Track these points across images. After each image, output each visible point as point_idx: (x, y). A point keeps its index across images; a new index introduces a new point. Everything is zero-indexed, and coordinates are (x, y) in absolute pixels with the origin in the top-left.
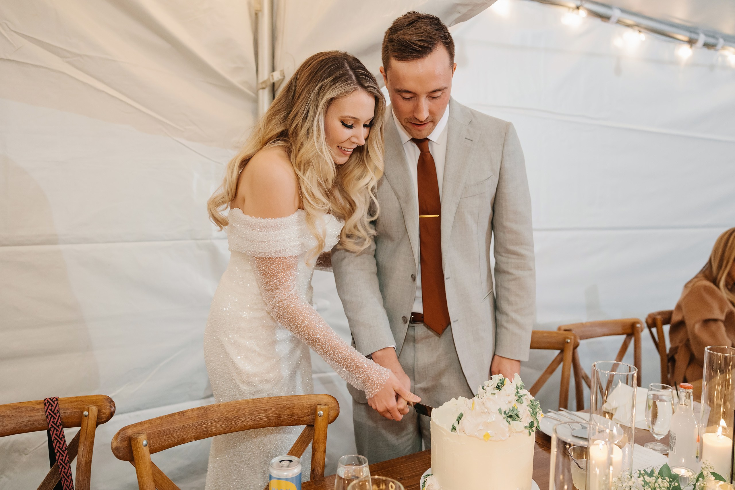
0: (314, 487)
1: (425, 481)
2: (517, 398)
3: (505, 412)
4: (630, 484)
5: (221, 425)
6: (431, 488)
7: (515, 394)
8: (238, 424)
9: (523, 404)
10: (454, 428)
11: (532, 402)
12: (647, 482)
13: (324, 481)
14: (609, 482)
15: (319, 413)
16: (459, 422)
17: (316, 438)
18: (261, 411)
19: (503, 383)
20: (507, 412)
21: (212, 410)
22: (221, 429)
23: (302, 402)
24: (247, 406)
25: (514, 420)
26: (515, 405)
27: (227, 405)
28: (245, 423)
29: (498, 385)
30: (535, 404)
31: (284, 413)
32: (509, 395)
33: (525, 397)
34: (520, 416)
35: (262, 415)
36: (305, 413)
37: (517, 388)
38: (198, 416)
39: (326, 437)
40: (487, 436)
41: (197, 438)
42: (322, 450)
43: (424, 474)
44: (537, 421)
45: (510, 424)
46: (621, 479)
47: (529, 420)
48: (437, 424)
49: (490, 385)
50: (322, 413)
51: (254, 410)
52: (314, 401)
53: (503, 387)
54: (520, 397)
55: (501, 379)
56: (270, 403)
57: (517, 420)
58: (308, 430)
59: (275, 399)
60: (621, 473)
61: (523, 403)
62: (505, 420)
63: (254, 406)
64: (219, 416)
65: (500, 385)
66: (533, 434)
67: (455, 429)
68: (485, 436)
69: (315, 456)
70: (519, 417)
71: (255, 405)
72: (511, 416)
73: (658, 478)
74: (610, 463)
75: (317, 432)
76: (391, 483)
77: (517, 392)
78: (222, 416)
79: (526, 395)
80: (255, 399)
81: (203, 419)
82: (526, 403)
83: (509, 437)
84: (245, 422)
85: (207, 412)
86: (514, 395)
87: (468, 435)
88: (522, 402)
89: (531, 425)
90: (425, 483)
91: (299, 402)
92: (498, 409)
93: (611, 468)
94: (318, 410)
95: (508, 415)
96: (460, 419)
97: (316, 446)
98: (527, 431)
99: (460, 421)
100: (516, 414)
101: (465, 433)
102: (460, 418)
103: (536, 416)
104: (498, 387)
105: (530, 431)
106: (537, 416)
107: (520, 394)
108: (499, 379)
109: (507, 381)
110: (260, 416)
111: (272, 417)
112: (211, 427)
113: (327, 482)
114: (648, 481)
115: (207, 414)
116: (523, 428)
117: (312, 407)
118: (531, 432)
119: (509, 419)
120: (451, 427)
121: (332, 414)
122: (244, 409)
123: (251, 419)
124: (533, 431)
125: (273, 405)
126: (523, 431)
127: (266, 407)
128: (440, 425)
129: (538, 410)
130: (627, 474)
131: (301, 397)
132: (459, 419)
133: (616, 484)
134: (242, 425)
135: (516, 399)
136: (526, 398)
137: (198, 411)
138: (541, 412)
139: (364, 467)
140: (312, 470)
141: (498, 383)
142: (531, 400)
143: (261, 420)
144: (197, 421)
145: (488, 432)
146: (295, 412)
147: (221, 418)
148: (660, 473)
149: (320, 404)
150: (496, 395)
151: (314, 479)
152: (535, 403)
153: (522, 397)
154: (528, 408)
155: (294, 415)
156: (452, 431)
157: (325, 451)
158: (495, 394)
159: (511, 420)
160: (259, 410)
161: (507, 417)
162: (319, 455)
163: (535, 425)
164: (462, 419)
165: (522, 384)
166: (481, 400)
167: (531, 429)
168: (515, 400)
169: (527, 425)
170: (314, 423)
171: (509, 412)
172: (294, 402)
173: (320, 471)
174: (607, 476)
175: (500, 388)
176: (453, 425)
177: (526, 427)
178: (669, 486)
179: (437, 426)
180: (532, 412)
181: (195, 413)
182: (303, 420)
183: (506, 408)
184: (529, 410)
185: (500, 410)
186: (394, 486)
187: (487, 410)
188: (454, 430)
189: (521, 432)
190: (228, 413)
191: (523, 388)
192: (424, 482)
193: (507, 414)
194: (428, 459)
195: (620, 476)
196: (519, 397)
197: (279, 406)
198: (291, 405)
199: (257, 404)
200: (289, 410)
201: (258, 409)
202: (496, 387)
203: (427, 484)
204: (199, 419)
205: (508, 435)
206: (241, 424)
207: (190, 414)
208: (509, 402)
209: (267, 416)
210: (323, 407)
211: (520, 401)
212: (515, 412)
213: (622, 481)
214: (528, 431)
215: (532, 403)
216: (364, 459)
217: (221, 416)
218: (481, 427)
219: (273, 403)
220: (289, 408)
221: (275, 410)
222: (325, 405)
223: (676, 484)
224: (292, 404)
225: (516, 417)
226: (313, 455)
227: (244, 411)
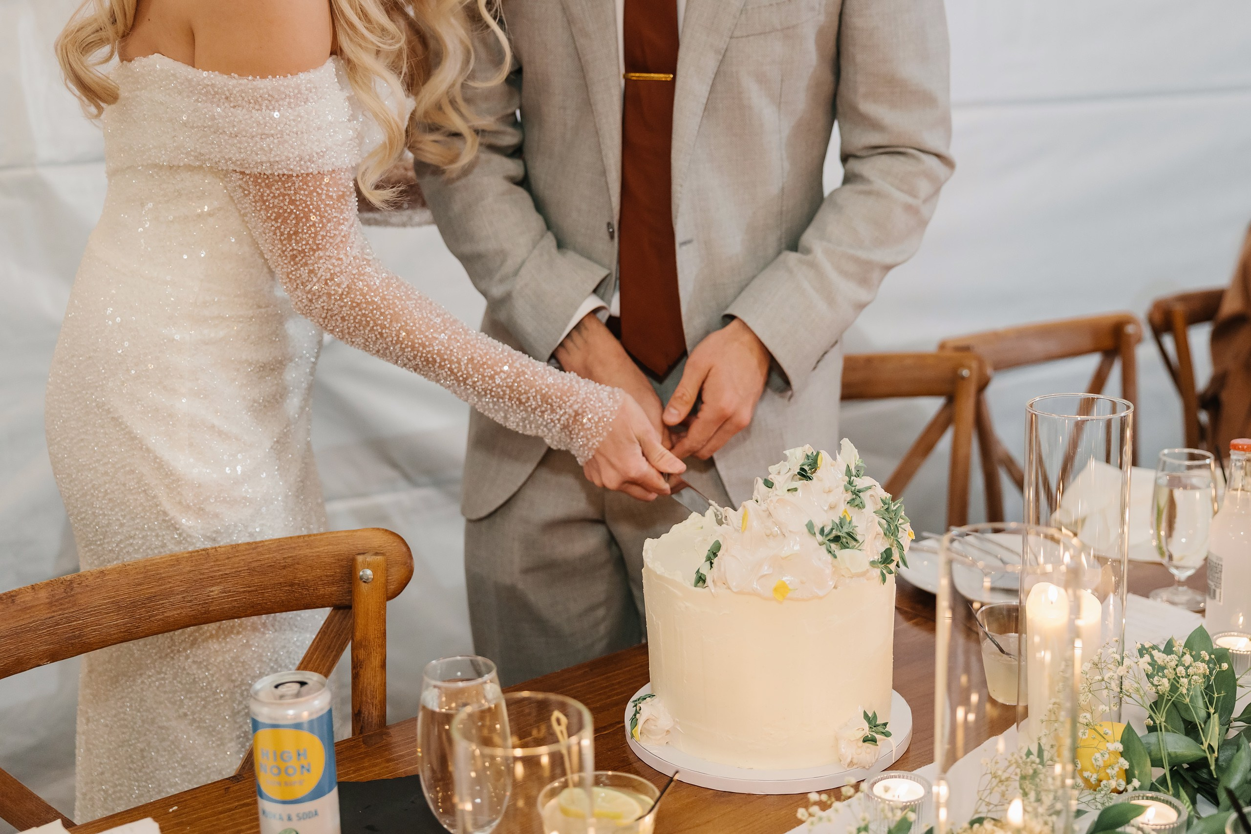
0: (363, 750)
1: (637, 712)
2: (849, 496)
3: (822, 531)
4: (1121, 671)
5: (114, 622)
6: (653, 727)
7: (845, 486)
8: (156, 615)
9: (863, 510)
10: (701, 579)
11: (885, 503)
12: (1159, 666)
13: (387, 734)
14: (1073, 674)
15: (361, 573)
16: (711, 563)
17: (358, 635)
18: (212, 580)
19: (813, 463)
20: (826, 530)
21: (87, 586)
22: (113, 631)
23: (317, 550)
24: (175, 571)
25: (845, 546)
26: (846, 512)
27: (123, 570)
28: (175, 612)
29: (802, 469)
30: (893, 508)
31: (273, 582)
32: (830, 491)
33: (870, 492)
34: (858, 538)
35: (216, 590)
36: (327, 576)
37: (848, 472)
38: (50, 603)
39: (385, 630)
40: (781, 590)
41: (54, 657)
42: (376, 662)
43: (634, 698)
44: (901, 548)
45: (835, 557)
46: (1099, 666)
47: (881, 546)
48: (658, 573)
49: (782, 472)
50: (369, 572)
51: (195, 579)
52: (347, 546)
53: (814, 472)
54: (857, 493)
55: (809, 454)
56: (233, 559)
57: (853, 548)
58: (337, 618)
59: (247, 547)
60: (1099, 651)
61: (864, 507)
62: (823, 549)
63: (193, 568)
64: (104, 599)
65: (806, 468)
66: (891, 579)
67: (704, 581)
68: (776, 590)
69: (361, 679)
70: (856, 540)
71: (196, 565)
72: (837, 539)
73: (1184, 654)
74: (1075, 632)
75: (360, 621)
76: (556, 714)
77: (850, 483)
78: (114, 597)
79: (870, 488)
80: (194, 552)
81: (64, 609)
82: (870, 507)
83: (835, 587)
84: (175, 610)
85: (72, 590)
86: (842, 489)
87: (735, 590)
88: (861, 506)
89: (887, 557)
90: (638, 715)
91: (308, 551)
92: (806, 523)
93: (1078, 643)
94: (359, 566)
95: (831, 537)
96: (715, 555)
97: (362, 654)
98: (876, 572)
99: (715, 561)
100: (849, 534)
101: (729, 588)
102: (713, 553)
103: (897, 536)
104: (803, 475)
105: (885, 572)
106: (899, 536)
107: (857, 488)
108: (804, 456)
109: (824, 458)
110: (212, 591)
111: (244, 592)
112: (87, 627)
113: (396, 737)
114: (1160, 662)
115: (73, 596)
116: (867, 566)
117: (342, 560)
118: (887, 575)
119: (833, 546)
120: (694, 577)
121: (396, 574)
122: (170, 577)
123: (191, 601)
124: (891, 572)
125: (242, 563)
126: (867, 571)
127: (225, 570)
128: (666, 575)
129: (901, 521)
130: (1113, 653)
131: (312, 538)
132: (712, 557)
133: (1088, 676)
134: (167, 617)
135: (848, 499)
136: (871, 496)
137: (50, 589)
138: (907, 526)
139: (485, 682)
140: (356, 712)
141: (803, 465)
142: (884, 498)
143: (216, 603)
144: (49, 615)
145: (784, 579)
146: (303, 576)
147: (112, 602)
148: (1189, 645)
149: (362, 552)
150: (799, 491)
151: (361, 733)
152: (894, 506)
153: (861, 494)
154: (877, 519)
155: (299, 585)
156: (696, 586)
157: (383, 666)
158: (795, 490)
159: (838, 547)
160: (208, 578)
161: (829, 540)
162: (369, 676)
163: (896, 556)
164: (719, 554)
165: (861, 464)
166: (764, 506)
167: (886, 567)
168: (845, 500)
169: (877, 557)
170: (351, 600)
171: (832, 529)
172: (296, 552)
173: (375, 713)
174: (1070, 662)
175: (809, 475)
176: (698, 572)
177: (873, 563)
178: (1208, 673)
179: (660, 577)
180: (886, 526)
181: (43, 595)
182: (323, 596)
183: (825, 519)
184: (879, 524)
185: (810, 526)
186: (564, 720)
187: (780, 528)
188: (701, 583)
189: (863, 574)
190: (127, 591)
191: (862, 473)
192: (635, 715)
193: (827, 535)
194: (641, 666)
195: (1096, 659)
196: (854, 493)
197: (259, 563)
198: (289, 561)
199: (203, 564)
200: (285, 572)
201: (205, 576)
202: (799, 473)
203: (641, 719)
204: (54, 608)
205: (831, 584)
206: (166, 615)
207: (28, 597)
208: (832, 508)
209: (230, 591)
210: (370, 558)
211: (857, 502)
212: (846, 529)
213: (1102, 669)
214: (878, 571)
215: (886, 506)
216: (486, 665)
217: (110, 598)
218: (765, 570)
219: (244, 558)
220: (284, 567)
221: (250, 575)
222: (377, 554)
223: (1225, 666)
224: (291, 557)
225: (850, 540)
226: (356, 677)
227: (169, 582)
